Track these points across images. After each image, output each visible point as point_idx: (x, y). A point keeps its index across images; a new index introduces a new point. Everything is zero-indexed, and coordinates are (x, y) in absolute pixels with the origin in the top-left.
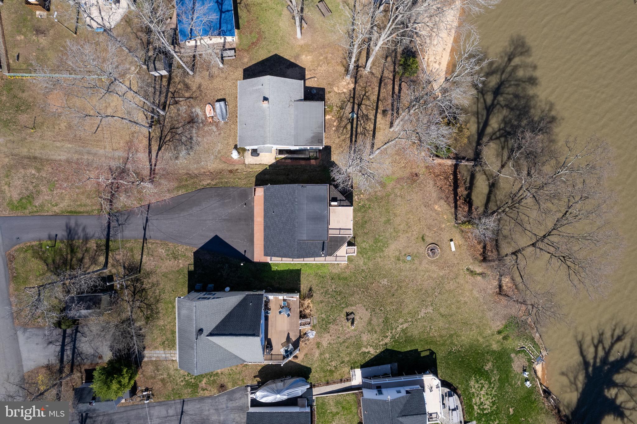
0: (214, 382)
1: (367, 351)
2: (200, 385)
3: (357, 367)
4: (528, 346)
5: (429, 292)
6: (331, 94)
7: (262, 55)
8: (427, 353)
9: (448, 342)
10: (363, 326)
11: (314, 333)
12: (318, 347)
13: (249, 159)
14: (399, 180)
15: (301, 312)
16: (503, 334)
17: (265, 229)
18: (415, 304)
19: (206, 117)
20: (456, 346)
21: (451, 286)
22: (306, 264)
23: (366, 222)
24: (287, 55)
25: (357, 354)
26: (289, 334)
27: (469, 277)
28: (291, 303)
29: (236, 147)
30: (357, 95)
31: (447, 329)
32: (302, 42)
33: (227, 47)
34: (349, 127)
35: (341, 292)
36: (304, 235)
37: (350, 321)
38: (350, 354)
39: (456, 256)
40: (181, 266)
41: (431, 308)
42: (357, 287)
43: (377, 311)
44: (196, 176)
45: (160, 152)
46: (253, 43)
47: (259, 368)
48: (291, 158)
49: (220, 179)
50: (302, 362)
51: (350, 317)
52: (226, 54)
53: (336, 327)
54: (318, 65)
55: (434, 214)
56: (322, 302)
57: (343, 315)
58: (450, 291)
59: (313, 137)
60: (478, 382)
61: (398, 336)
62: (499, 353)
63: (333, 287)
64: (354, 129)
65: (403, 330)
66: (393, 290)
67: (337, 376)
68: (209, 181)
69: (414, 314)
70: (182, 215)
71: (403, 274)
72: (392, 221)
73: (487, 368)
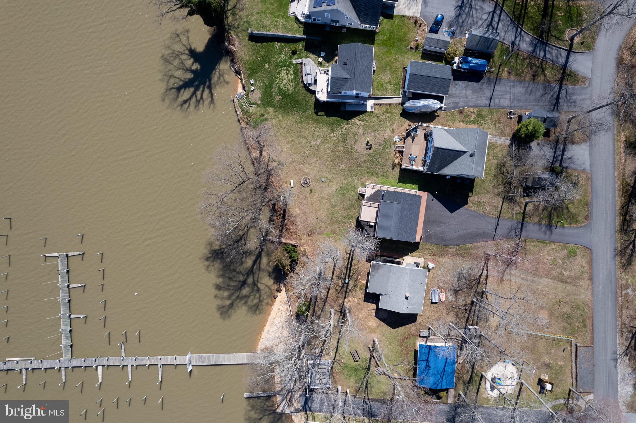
0: (466, 117)
1: (361, 122)
2: (475, 116)
3: (369, 112)
4: (247, 107)
5: (312, 155)
6: (359, 297)
7: (402, 330)
8: (319, 114)
9: (304, 119)
10: (361, 139)
11: (394, 140)
12: (393, 130)
13: (421, 261)
14: (322, 233)
15: (402, 156)
16: (264, 117)
17: (419, 213)
18: (323, 149)
19: (446, 293)
20: (298, 115)
21: (296, 157)
22: (393, 186)
23: (349, 208)
24: (385, 327)
25: (367, 121)
26: (413, 142)
27: (283, 161)
28: (408, 162)
29: (430, 270)
30: (344, 293)
31: (303, 128)
32: (374, 335)
33: (425, 339)
34: (351, 274)
35: (373, 164)
36: (396, 206)
37: (370, 143)
38: (372, 121)
39: (290, 176)
40: (476, 197)
41: (312, 144)
42: (361, 166)
43: (350, 148)
44: (458, 255)
45: (480, 274)
46: (407, 339)
47: (434, 121)
48: (393, 258)
49: (442, 251)
50: (405, 121)
51: (369, 146)
52: (426, 334)
53: (379, 141)
54: (365, 318)
55: (301, 206)
56: (387, 159)
57: (373, 148)
58: (297, 153)
59: (378, 269)
60: (288, 89)
61: (338, 129)
62: (269, 106)
63: (377, 168)
64: (348, 271)
65: (334, 132)
66: (337, 160)
67: (383, 109)
68: (450, 250)
69: (325, 142)
70: (471, 230)
71: (329, 170)
72: (331, 206)
73: (280, 97)
